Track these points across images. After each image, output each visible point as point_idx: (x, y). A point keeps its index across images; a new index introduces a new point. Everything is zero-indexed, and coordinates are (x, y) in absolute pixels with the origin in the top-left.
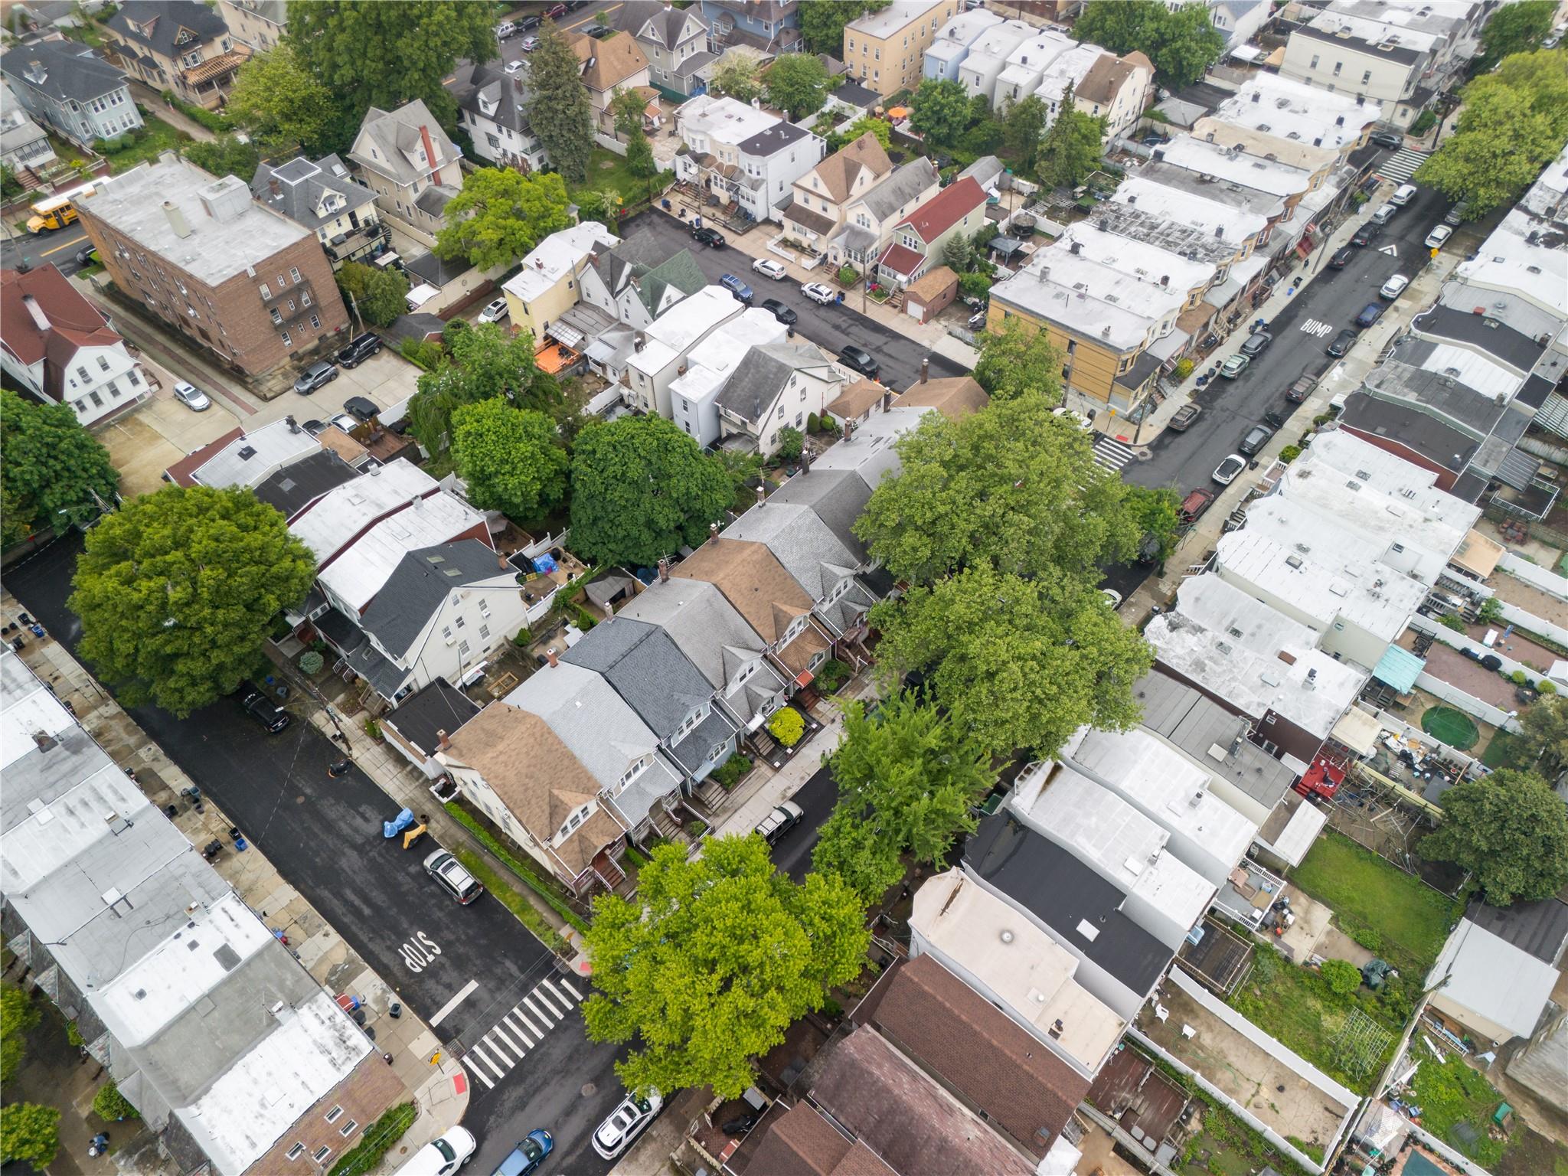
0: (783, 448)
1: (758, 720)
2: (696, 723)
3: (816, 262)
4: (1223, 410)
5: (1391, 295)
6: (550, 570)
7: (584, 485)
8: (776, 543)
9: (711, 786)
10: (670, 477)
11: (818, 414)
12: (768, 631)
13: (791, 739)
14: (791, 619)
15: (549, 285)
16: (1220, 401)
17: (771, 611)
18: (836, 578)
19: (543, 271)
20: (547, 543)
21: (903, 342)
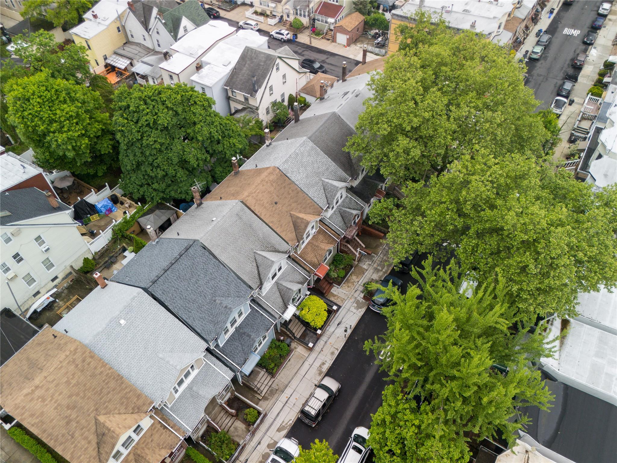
0: (275, 116)
1: (291, 310)
2: (239, 321)
3: (276, 20)
4: (538, 75)
5: (605, 12)
6: (110, 211)
7: (123, 136)
8: (286, 166)
9: (259, 373)
10: (195, 124)
11: (294, 95)
12: (290, 235)
13: (319, 322)
14: (308, 223)
15: (102, 28)
16: (534, 71)
17: (290, 219)
18: (337, 189)
19: (98, 20)
20: (107, 192)
21: (337, 57)
